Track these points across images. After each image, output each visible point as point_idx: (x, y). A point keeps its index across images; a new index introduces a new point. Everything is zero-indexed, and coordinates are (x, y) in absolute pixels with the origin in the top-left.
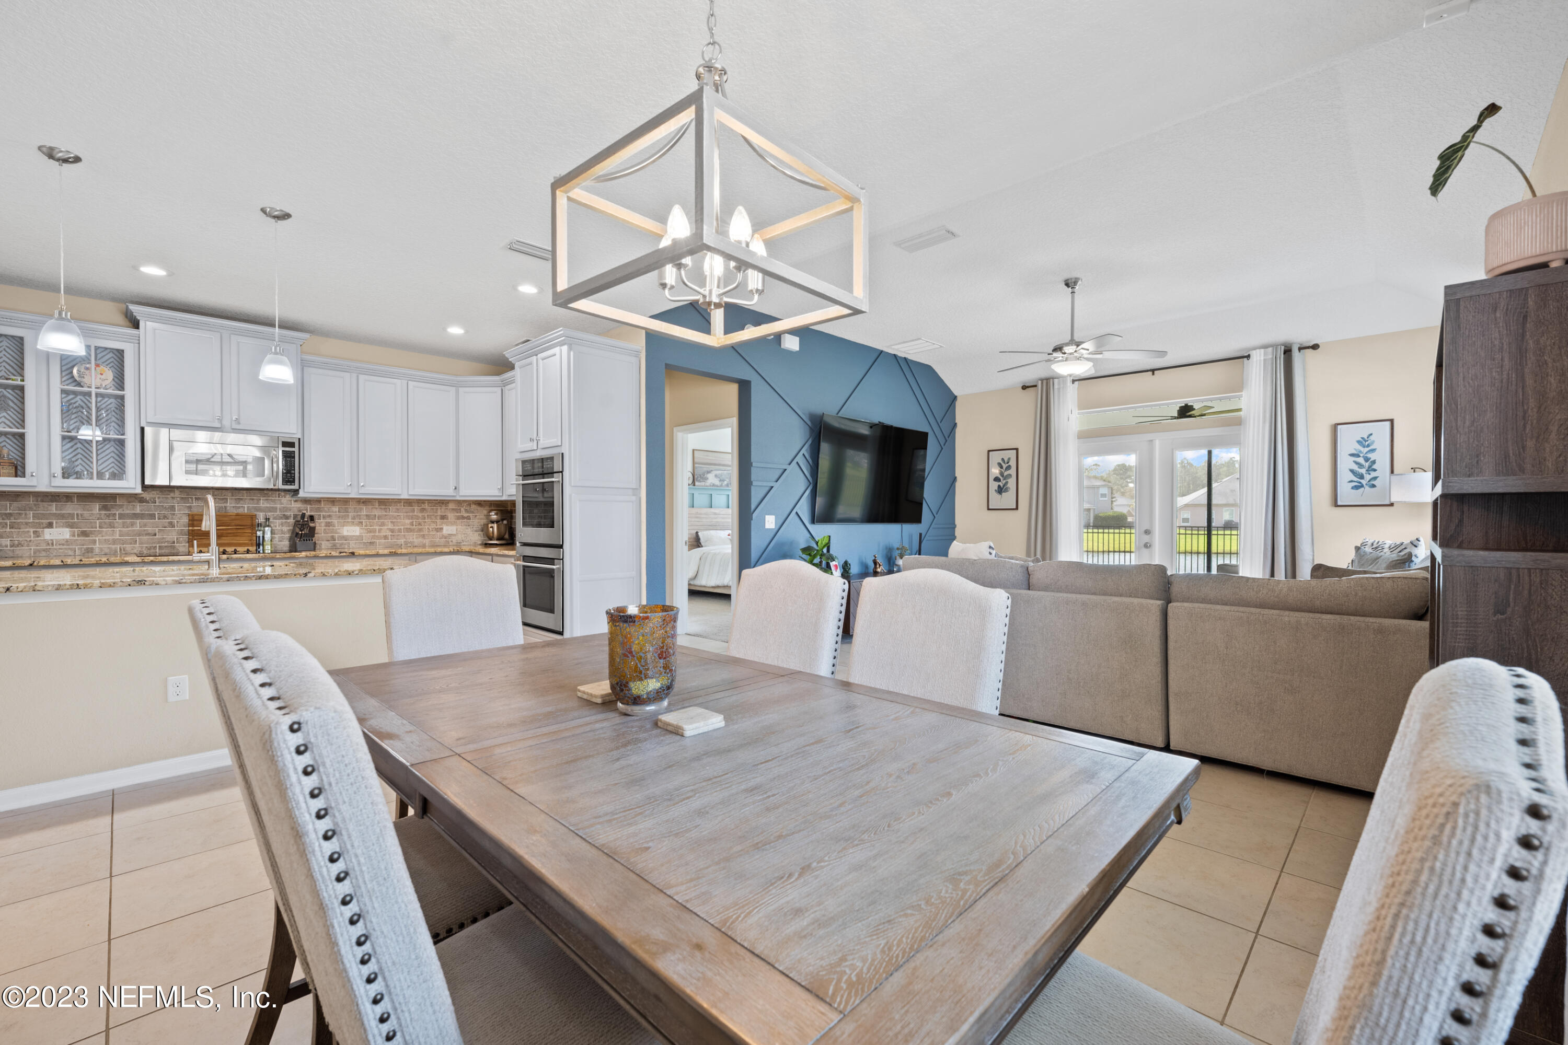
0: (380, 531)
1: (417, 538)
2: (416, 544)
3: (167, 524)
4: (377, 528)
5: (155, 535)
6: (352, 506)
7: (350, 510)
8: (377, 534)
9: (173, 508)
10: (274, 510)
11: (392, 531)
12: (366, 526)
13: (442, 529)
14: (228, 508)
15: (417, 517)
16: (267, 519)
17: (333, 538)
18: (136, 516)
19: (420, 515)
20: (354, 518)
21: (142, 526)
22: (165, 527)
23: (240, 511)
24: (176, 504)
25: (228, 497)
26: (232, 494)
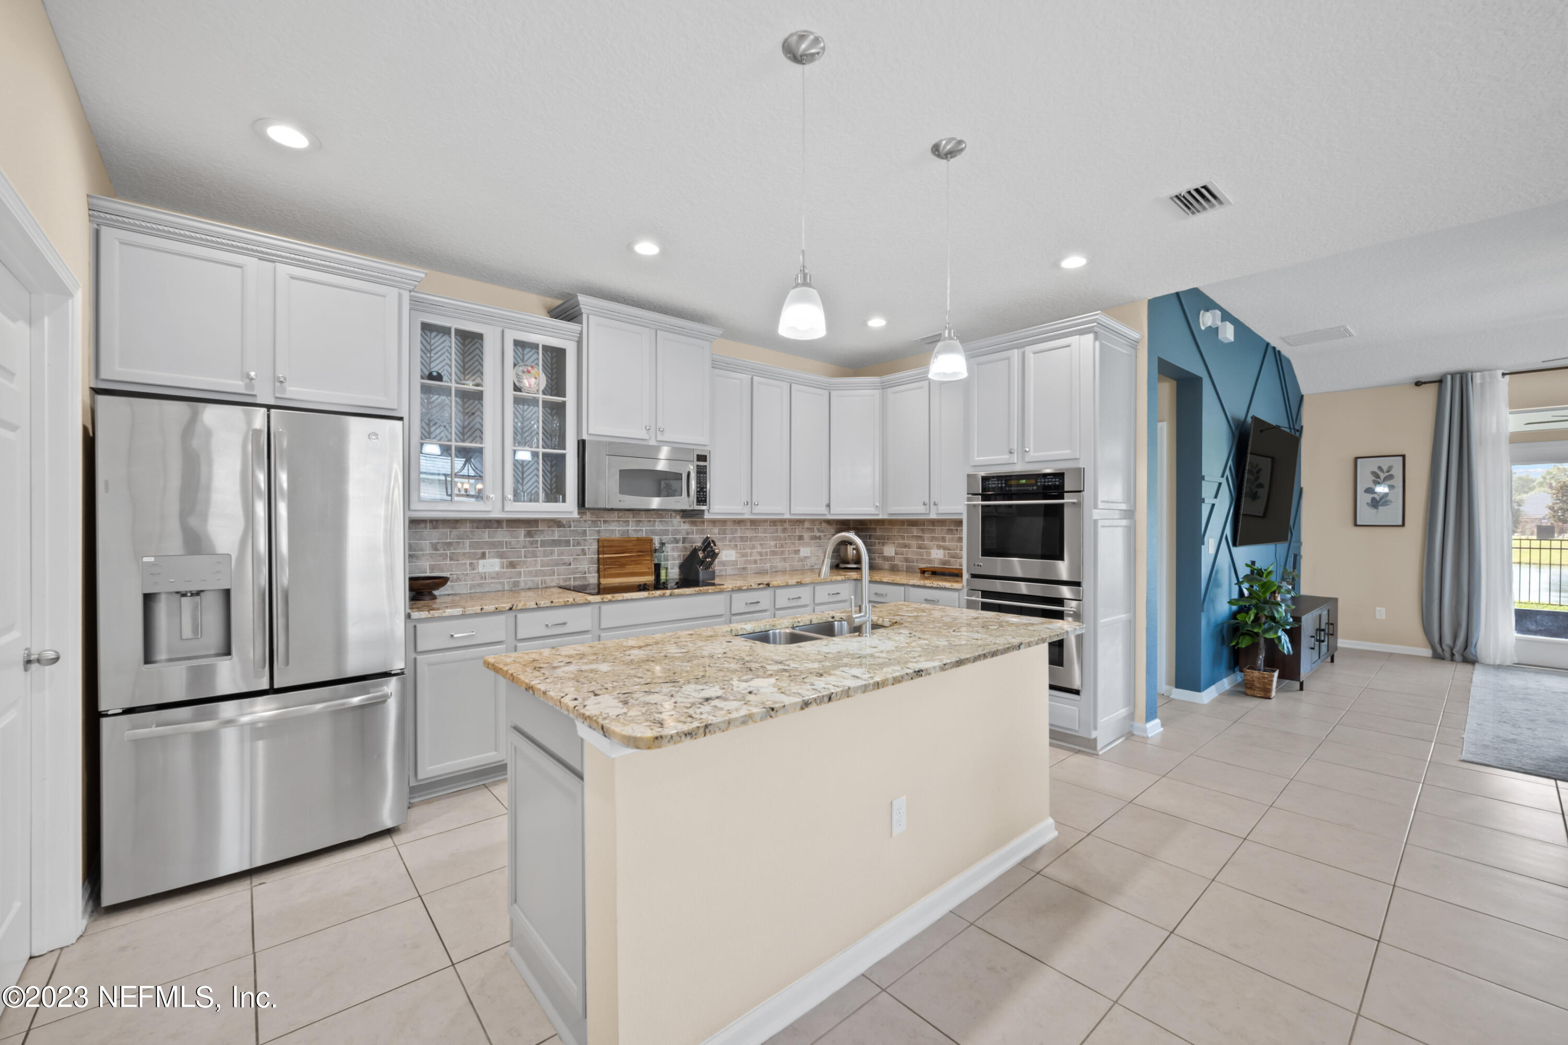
0: (751, 555)
1: (780, 562)
2: (779, 569)
3: (579, 552)
4: (749, 551)
5: (570, 564)
6: (729, 527)
7: (727, 532)
8: (749, 558)
9: (584, 532)
10: (666, 532)
11: (760, 554)
12: (740, 550)
13: (799, 551)
14: (630, 532)
15: (780, 539)
16: (663, 544)
18: (555, 543)
19: (782, 535)
20: (730, 541)
21: (560, 554)
22: (579, 555)
23: (639, 535)
24: (588, 529)
25: (630, 519)
26: (633, 516)
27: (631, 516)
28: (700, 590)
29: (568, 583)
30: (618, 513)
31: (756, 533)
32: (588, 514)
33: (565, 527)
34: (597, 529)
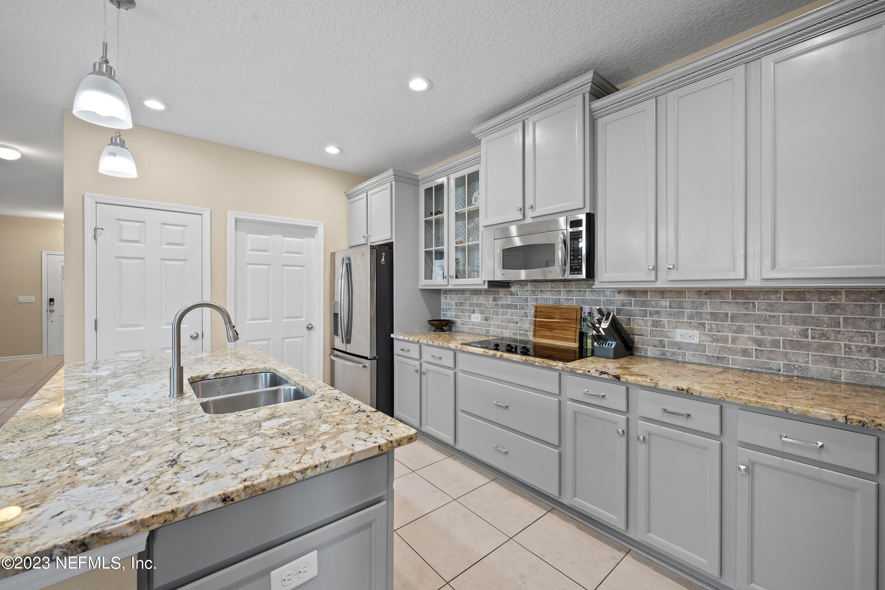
0: (734, 341)
1: (815, 362)
3: (523, 314)
4: (730, 335)
5: (517, 323)
6: (688, 300)
7: (685, 305)
8: (730, 345)
10: (597, 302)
11: (759, 343)
12: (710, 330)
14: (561, 300)
15: (818, 322)
17: (662, 344)
18: (509, 306)
19: (825, 317)
20: (691, 317)
21: (512, 315)
22: (523, 317)
23: (570, 303)
24: (529, 297)
25: (562, 290)
26: (564, 286)
27: (563, 286)
28: (527, 360)
29: (516, 337)
30: (551, 284)
31: (747, 309)
32: (529, 285)
33: (514, 295)
34: (535, 297)
